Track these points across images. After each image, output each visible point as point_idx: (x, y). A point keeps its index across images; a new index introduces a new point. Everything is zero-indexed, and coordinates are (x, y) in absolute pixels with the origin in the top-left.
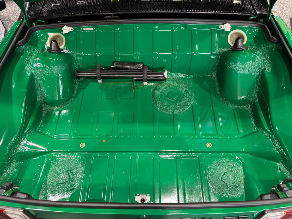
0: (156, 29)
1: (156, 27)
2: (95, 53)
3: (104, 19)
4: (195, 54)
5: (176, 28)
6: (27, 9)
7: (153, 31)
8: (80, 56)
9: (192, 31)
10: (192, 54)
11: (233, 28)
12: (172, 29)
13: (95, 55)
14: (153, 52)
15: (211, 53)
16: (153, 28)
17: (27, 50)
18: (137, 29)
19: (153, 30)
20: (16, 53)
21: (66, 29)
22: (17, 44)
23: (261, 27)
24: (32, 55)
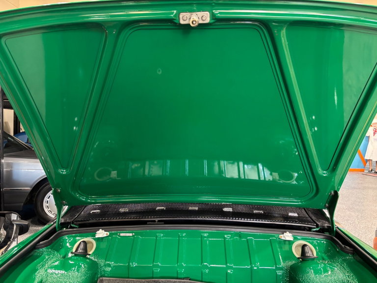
0: (205, 237)
1: (206, 235)
2: (129, 263)
3: (146, 224)
4: (255, 268)
5: (229, 236)
6: (63, 213)
7: (202, 240)
8: (109, 265)
9: (247, 240)
10: (252, 267)
11: (295, 239)
12: (224, 238)
13: (129, 265)
14: (202, 263)
15: (276, 267)
16: (202, 236)
17: (46, 253)
18: (183, 237)
19: (202, 238)
20: (31, 256)
21: (101, 233)
22: (38, 244)
23: (327, 238)
24: (51, 260)
